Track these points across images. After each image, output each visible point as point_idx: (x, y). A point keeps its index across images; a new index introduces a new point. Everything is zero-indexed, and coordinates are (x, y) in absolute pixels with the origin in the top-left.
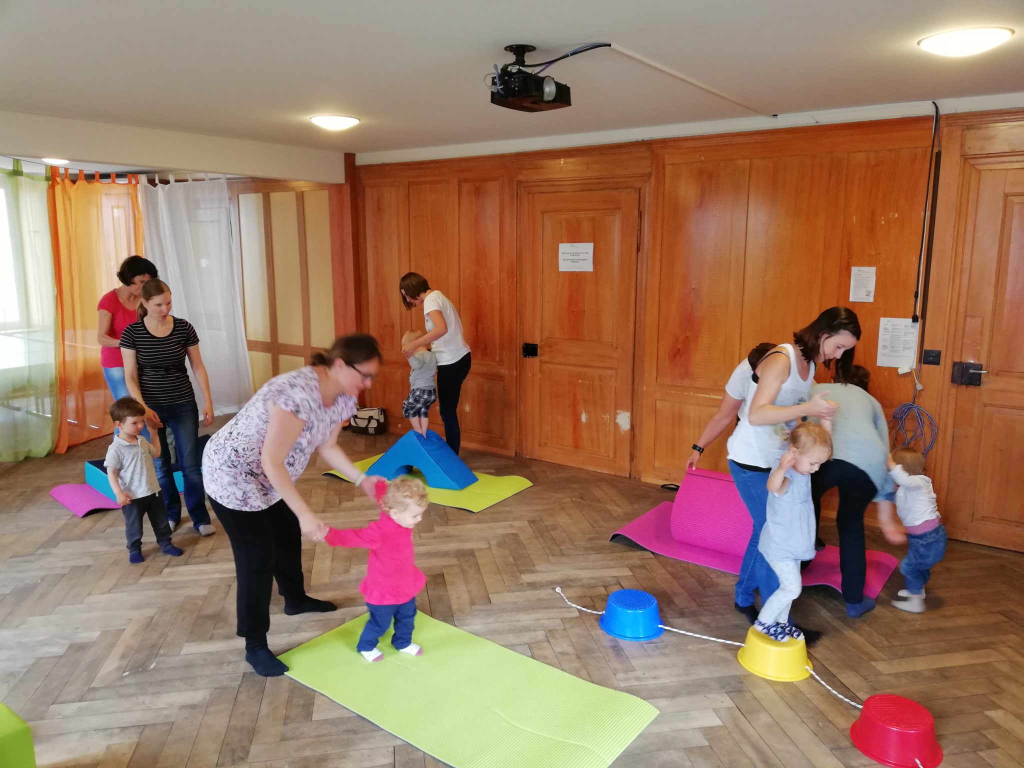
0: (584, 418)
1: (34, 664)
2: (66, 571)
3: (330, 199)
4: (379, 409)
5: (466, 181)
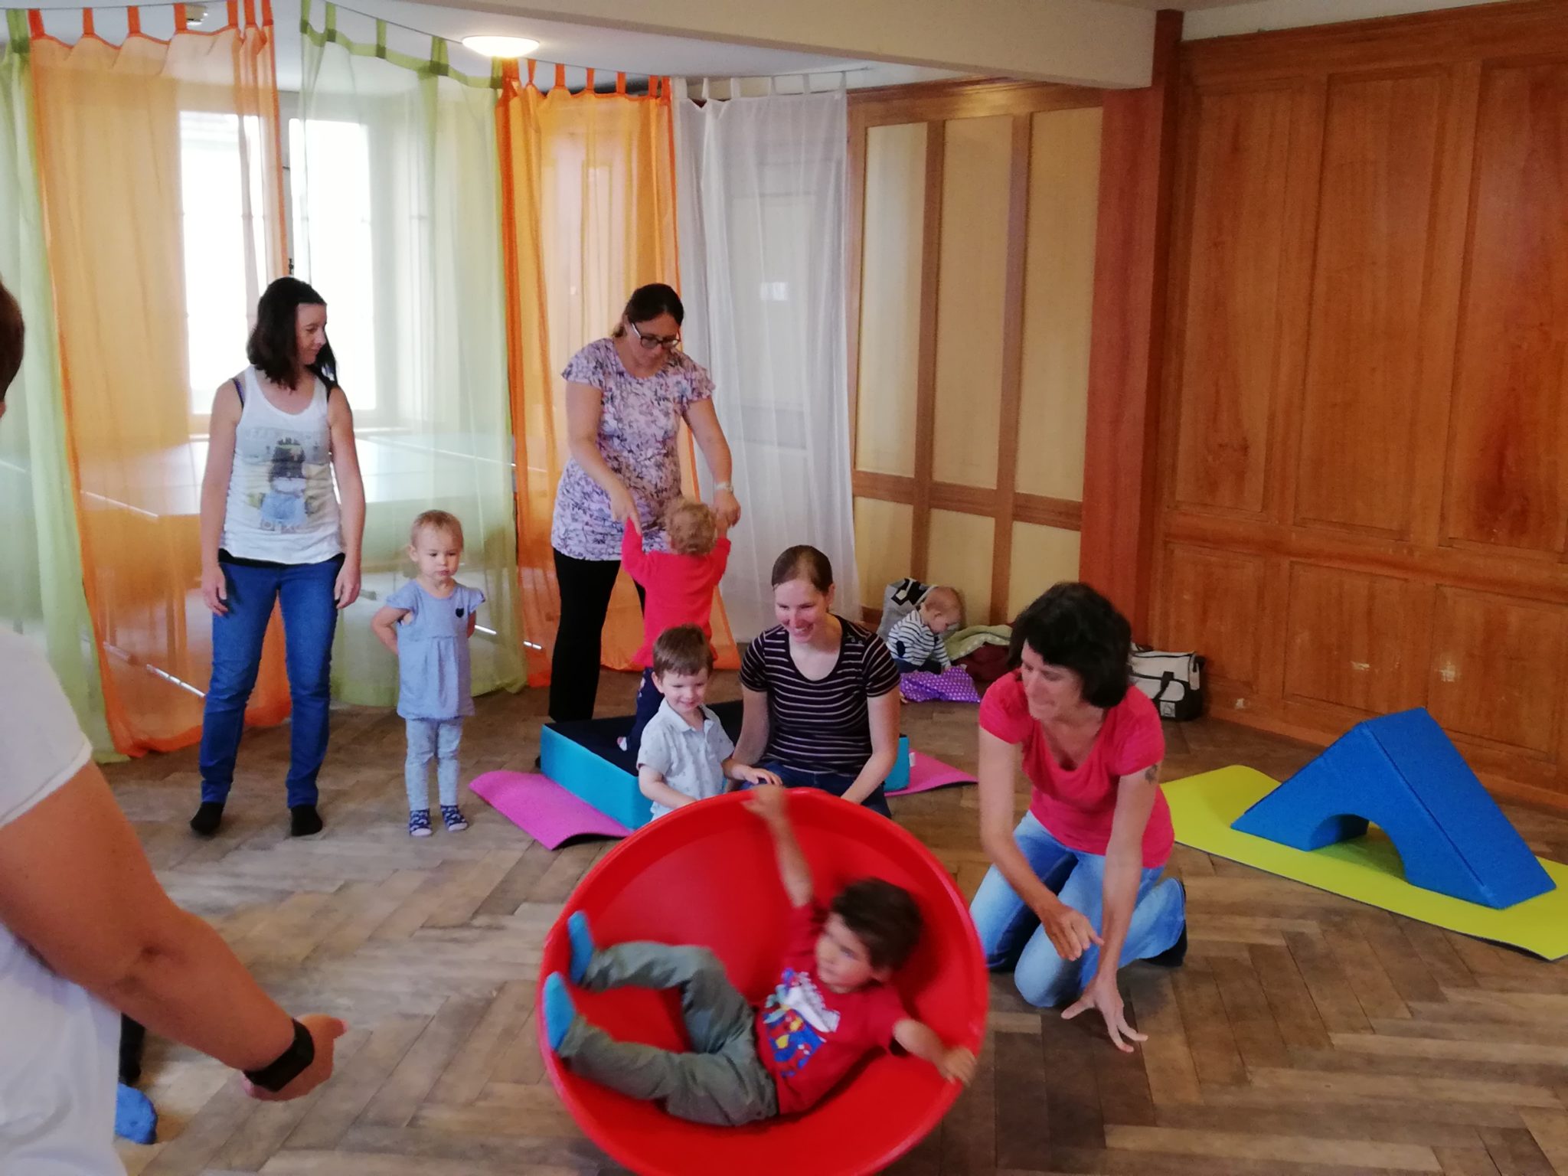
3: (1107, 133)
4: (1190, 656)
5: (1504, 65)
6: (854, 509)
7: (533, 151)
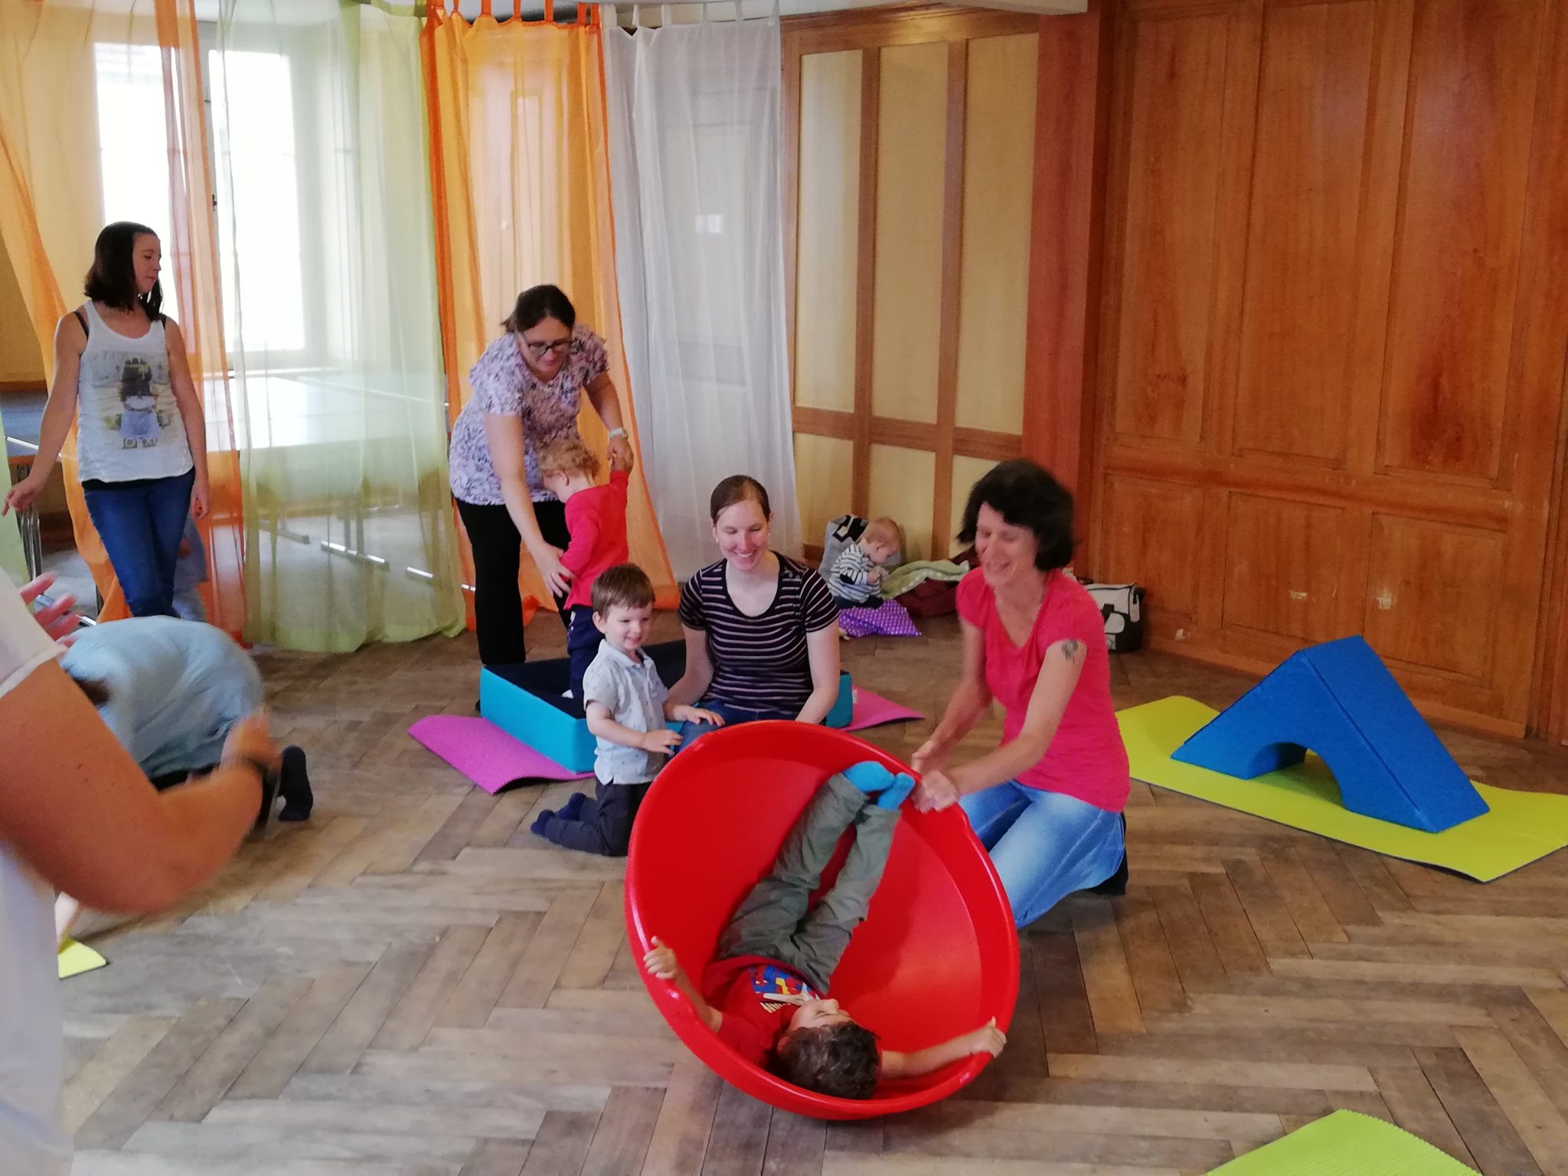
1: (475, 1155)
2: (492, 921)
3: (1043, 56)
4: (1130, 587)
6: (794, 445)
7: (460, 79)
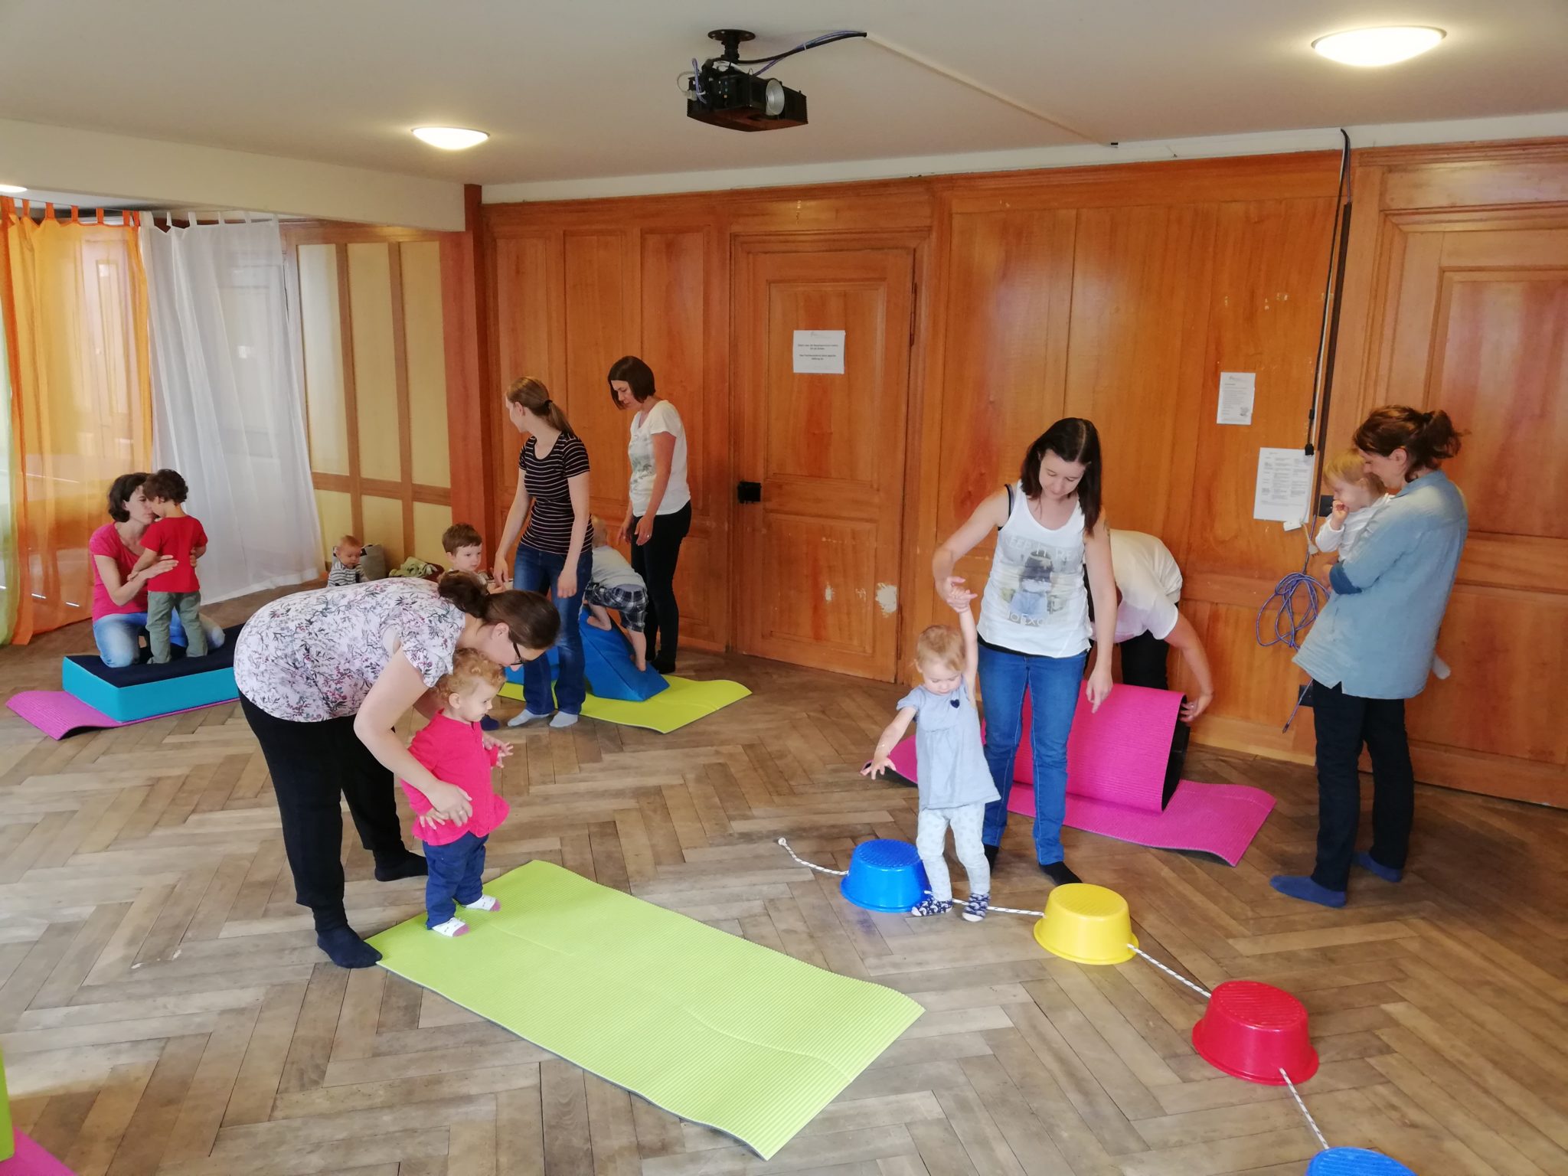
0: (829, 594)
3: (443, 257)
5: (652, 231)
6: (315, 497)
7: (29, 262)
